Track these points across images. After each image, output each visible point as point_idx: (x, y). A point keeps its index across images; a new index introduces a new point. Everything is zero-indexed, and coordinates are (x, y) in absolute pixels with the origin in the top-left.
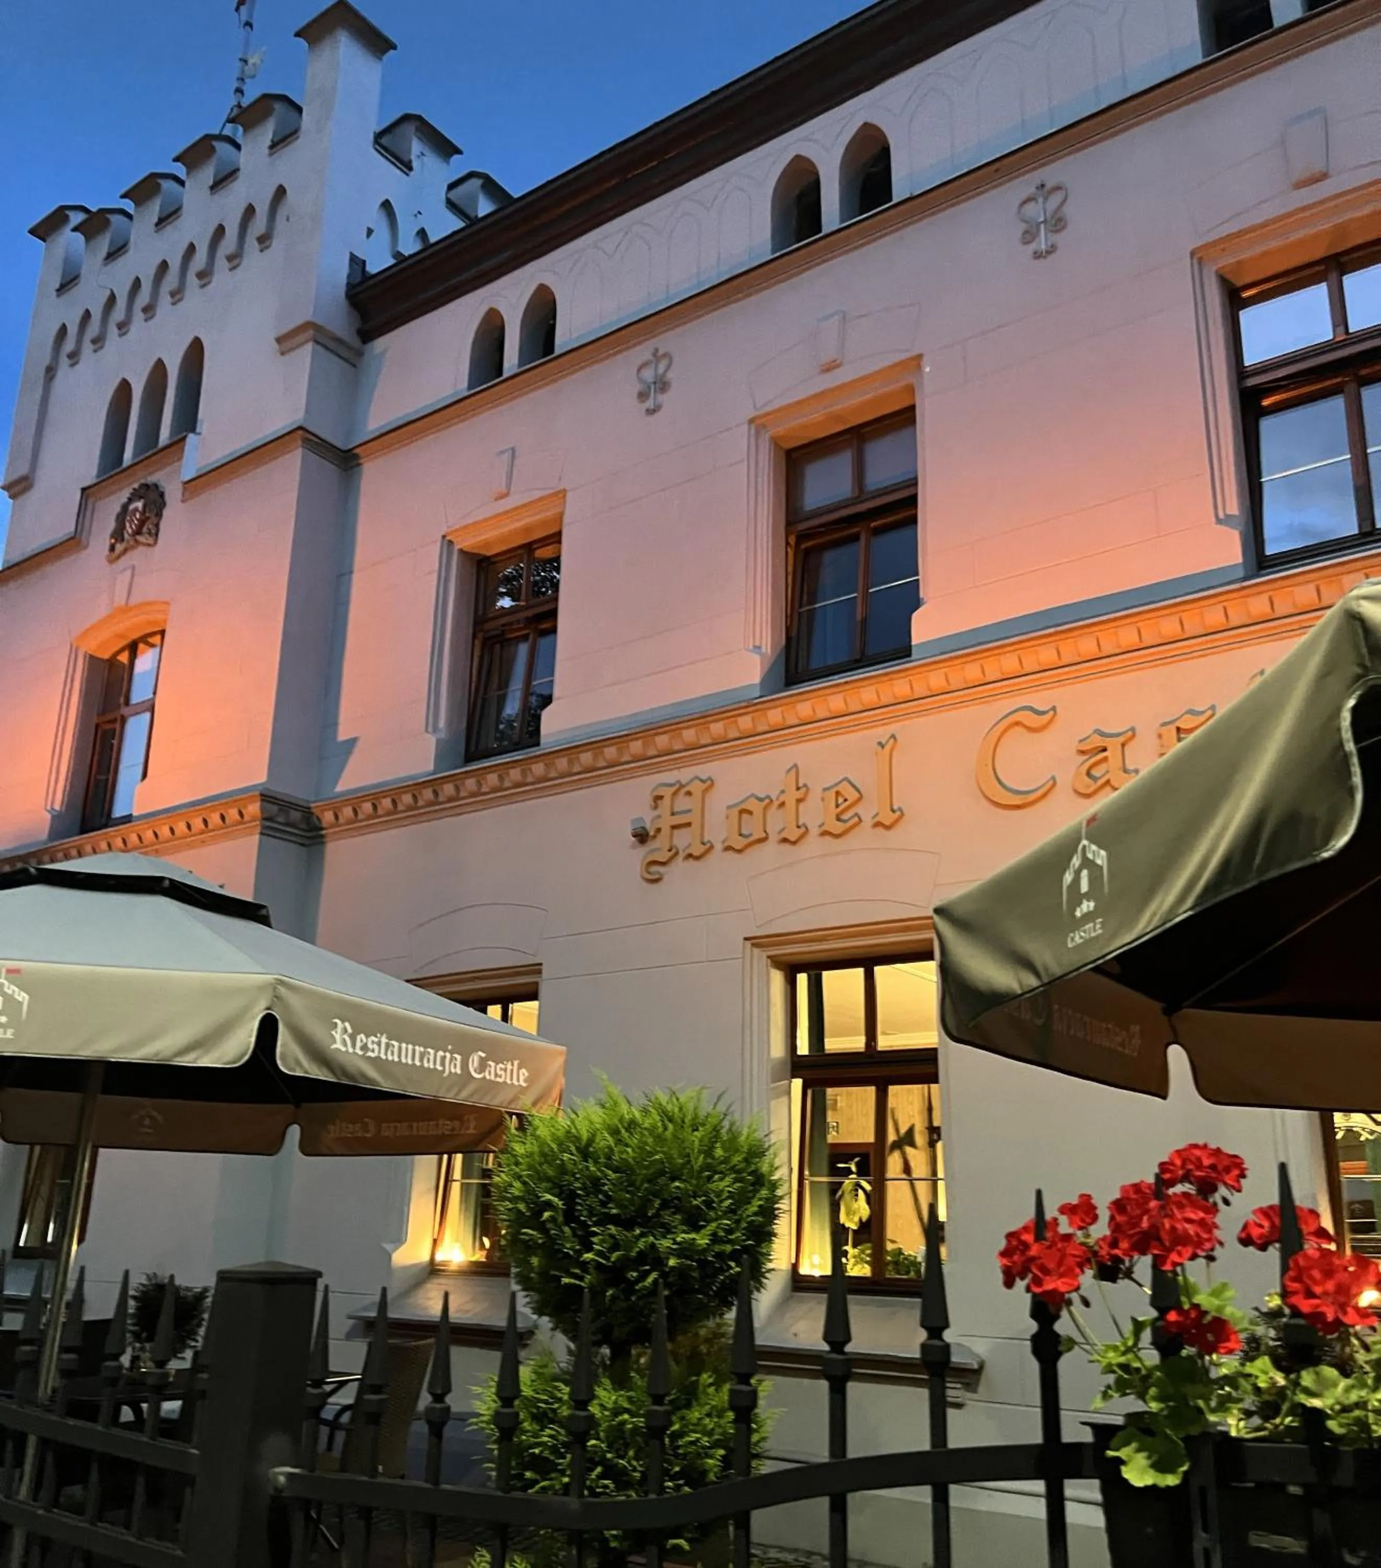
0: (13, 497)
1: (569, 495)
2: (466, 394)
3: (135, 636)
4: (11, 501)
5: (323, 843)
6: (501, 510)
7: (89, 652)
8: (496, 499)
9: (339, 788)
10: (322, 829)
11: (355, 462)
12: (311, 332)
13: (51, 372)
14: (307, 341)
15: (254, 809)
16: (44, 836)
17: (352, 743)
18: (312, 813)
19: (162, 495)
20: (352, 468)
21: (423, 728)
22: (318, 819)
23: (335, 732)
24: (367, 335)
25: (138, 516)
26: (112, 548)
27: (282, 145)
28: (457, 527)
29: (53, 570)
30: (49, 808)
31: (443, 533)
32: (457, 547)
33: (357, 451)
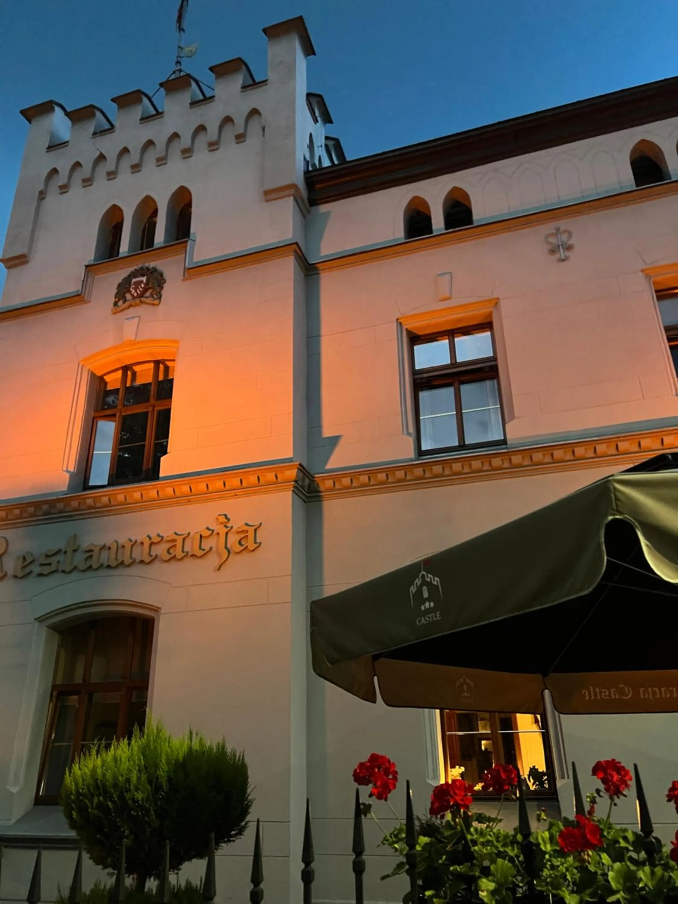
0: (8, 268)
1: (502, 302)
2: (403, 241)
3: (128, 363)
4: (6, 270)
5: (321, 501)
6: (444, 307)
7: (91, 369)
8: (440, 301)
9: (328, 467)
10: (320, 492)
11: (315, 272)
12: (293, 191)
13: (42, 195)
14: (290, 196)
15: (293, 473)
16: (65, 489)
17: (335, 440)
18: (314, 481)
19: (161, 275)
20: (311, 275)
21: (401, 432)
22: (318, 484)
23: (320, 432)
24: (313, 202)
25: (143, 285)
26: (116, 304)
27: (251, 88)
28: (409, 314)
29: (54, 315)
30: (65, 469)
31: (397, 317)
32: (404, 327)
33: (318, 265)
